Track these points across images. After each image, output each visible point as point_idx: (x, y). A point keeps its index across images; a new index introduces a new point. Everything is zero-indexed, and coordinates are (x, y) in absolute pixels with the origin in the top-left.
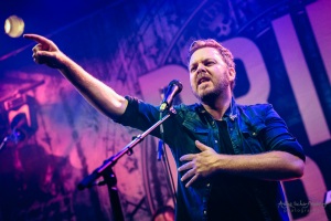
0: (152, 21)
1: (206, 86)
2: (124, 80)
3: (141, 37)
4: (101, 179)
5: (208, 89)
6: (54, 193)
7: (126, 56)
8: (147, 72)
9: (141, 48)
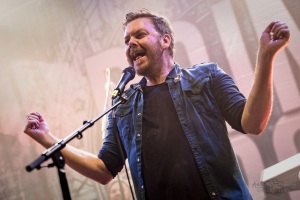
0: (98, 5)
1: (142, 63)
2: (70, 62)
3: (87, 20)
4: (50, 161)
5: (143, 65)
6: (3, 170)
7: (73, 39)
8: (93, 54)
9: (87, 31)
